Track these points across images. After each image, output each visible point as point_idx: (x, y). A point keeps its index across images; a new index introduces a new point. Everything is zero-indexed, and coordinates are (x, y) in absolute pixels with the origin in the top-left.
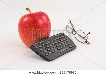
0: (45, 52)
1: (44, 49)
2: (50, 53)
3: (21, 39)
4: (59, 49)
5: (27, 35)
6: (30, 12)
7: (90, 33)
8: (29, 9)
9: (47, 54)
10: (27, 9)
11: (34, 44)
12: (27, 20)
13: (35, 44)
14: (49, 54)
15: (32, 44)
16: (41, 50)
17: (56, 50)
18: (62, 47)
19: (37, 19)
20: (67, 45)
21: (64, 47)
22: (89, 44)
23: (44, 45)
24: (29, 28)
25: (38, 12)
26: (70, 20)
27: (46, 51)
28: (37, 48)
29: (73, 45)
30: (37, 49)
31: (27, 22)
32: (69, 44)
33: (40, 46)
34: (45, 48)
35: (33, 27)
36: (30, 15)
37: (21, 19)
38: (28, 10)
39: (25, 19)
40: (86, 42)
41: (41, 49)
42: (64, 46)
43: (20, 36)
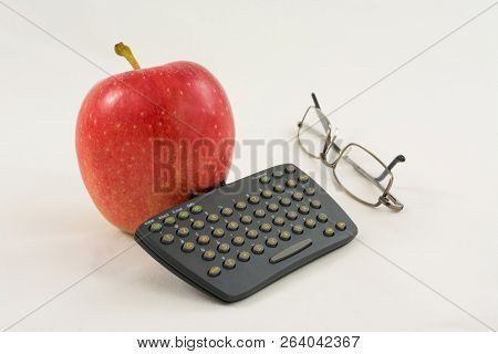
0: (207, 259)
1: (202, 244)
2: (230, 262)
3: (90, 193)
4: (273, 241)
5: (122, 177)
6: (134, 63)
7: (401, 159)
8: (126, 48)
9: (215, 270)
10: (121, 49)
11: (155, 218)
12: (117, 103)
13: (157, 221)
14: (227, 268)
15: (143, 218)
16: (186, 251)
17: (259, 248)
18: (286, 234)
19: (169, 96)
20: (311, 222)
21: (296, 233)
22: (398, 208)
23: (199, 224)
24: (130, 141)
25: (174, 66)
26: (313, 96)
27: (210, 254)
28: (168, 237)
29: (341, 225)
30: (166, 243)
31: (119, 112)
32: (323, 216)
33: (184, 231)
34: (204, 239)
35: (149, 135)
36: (132, 81)
37: (88, 96)
38: (125, 52)
39: (111, 99)
40: (385, 199)
41: (189, 246)
42: (299, 228)
43: (85, 179)
